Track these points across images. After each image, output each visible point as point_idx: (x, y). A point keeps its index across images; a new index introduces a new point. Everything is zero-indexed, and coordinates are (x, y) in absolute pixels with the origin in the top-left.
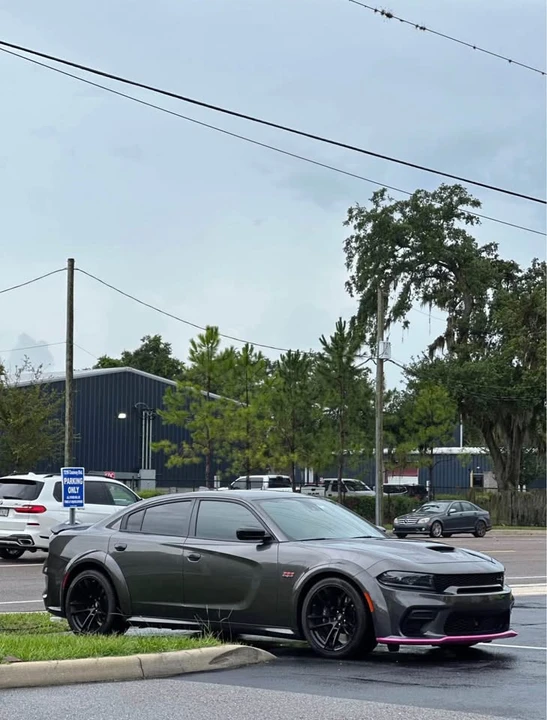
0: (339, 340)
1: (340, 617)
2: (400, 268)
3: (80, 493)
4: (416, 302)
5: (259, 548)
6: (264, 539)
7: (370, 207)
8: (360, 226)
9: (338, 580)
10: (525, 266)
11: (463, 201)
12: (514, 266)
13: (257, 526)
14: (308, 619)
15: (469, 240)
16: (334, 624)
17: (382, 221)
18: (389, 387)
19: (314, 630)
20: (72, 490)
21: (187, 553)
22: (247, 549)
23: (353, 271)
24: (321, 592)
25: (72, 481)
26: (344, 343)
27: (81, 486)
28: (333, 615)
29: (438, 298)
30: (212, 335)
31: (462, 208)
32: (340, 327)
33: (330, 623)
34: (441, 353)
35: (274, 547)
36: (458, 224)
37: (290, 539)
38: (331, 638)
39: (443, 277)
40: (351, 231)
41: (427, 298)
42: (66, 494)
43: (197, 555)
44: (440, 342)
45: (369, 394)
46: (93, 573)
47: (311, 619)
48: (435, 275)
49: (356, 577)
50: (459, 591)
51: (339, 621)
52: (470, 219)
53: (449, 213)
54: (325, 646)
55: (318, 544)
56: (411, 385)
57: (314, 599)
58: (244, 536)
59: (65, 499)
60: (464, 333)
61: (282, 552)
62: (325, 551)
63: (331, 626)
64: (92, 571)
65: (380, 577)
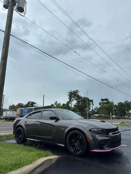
0: (68, 102)
1: (78, 142)
2: (73, 97)
3: (27, 112)
4: (74, 99)
5: (56, 121)
6: (57, 119)
7: (70, 92)
8: (69, 93)
9: (77, 131)
10: (83, 97)
11: (78, 91)
12: (82, 97)
13: (55, 116)
14: (68, 142)
15: (78, 95)
16: (76, 144)
17: (71, 93)
18: (72, 107)
19: (70, 146)
20: (25, 112)
21: (39, 123)
22: (52, 122)
23: (69, 97)
24: (72, 134)
25: (25, 110)
26: (68, 103)
27: (27, 111)
28: (76, 141)
29: (76, 100)
30: (56, 102)
31: (78, 92)
32: (68, 101)
33: (75, 144)
34: (76, 104)
35: (59, 121)
36: (77, 93)
37: (63, 119)
38: (76, 149)
39: (76, 98)
40: (69, 94)
41: (75, 100)
42: (24, 112)
43: (41, 124)
44: (76, 103)
45: (70, 107)
46: (20, 128)
47: (69, 143)
48: (76, 97)
49: (83, 130)
50: (113, 134)
51: (78, 144)
52: (78, 93)
53: (77, 92)
54: (74, 151)
55: (70, 120)
56: (74, 107)
57: (70, 137)
58: (52, 118)
59: (24, 113)
60: (78, 102)
61: (61, 123)
62: (72, 122)
63: (75, 145)
64: (20, 127)
65: (90, 130)
